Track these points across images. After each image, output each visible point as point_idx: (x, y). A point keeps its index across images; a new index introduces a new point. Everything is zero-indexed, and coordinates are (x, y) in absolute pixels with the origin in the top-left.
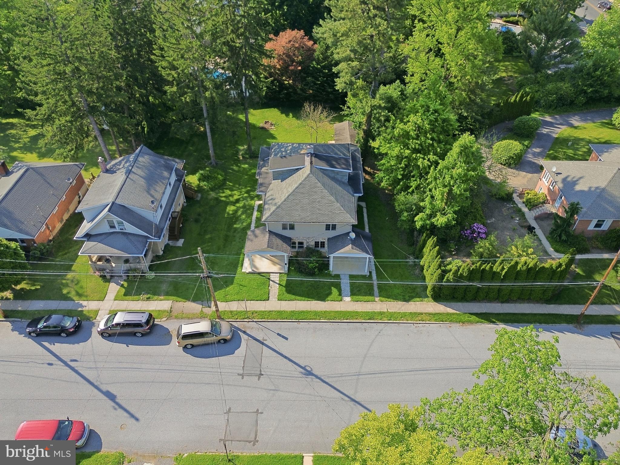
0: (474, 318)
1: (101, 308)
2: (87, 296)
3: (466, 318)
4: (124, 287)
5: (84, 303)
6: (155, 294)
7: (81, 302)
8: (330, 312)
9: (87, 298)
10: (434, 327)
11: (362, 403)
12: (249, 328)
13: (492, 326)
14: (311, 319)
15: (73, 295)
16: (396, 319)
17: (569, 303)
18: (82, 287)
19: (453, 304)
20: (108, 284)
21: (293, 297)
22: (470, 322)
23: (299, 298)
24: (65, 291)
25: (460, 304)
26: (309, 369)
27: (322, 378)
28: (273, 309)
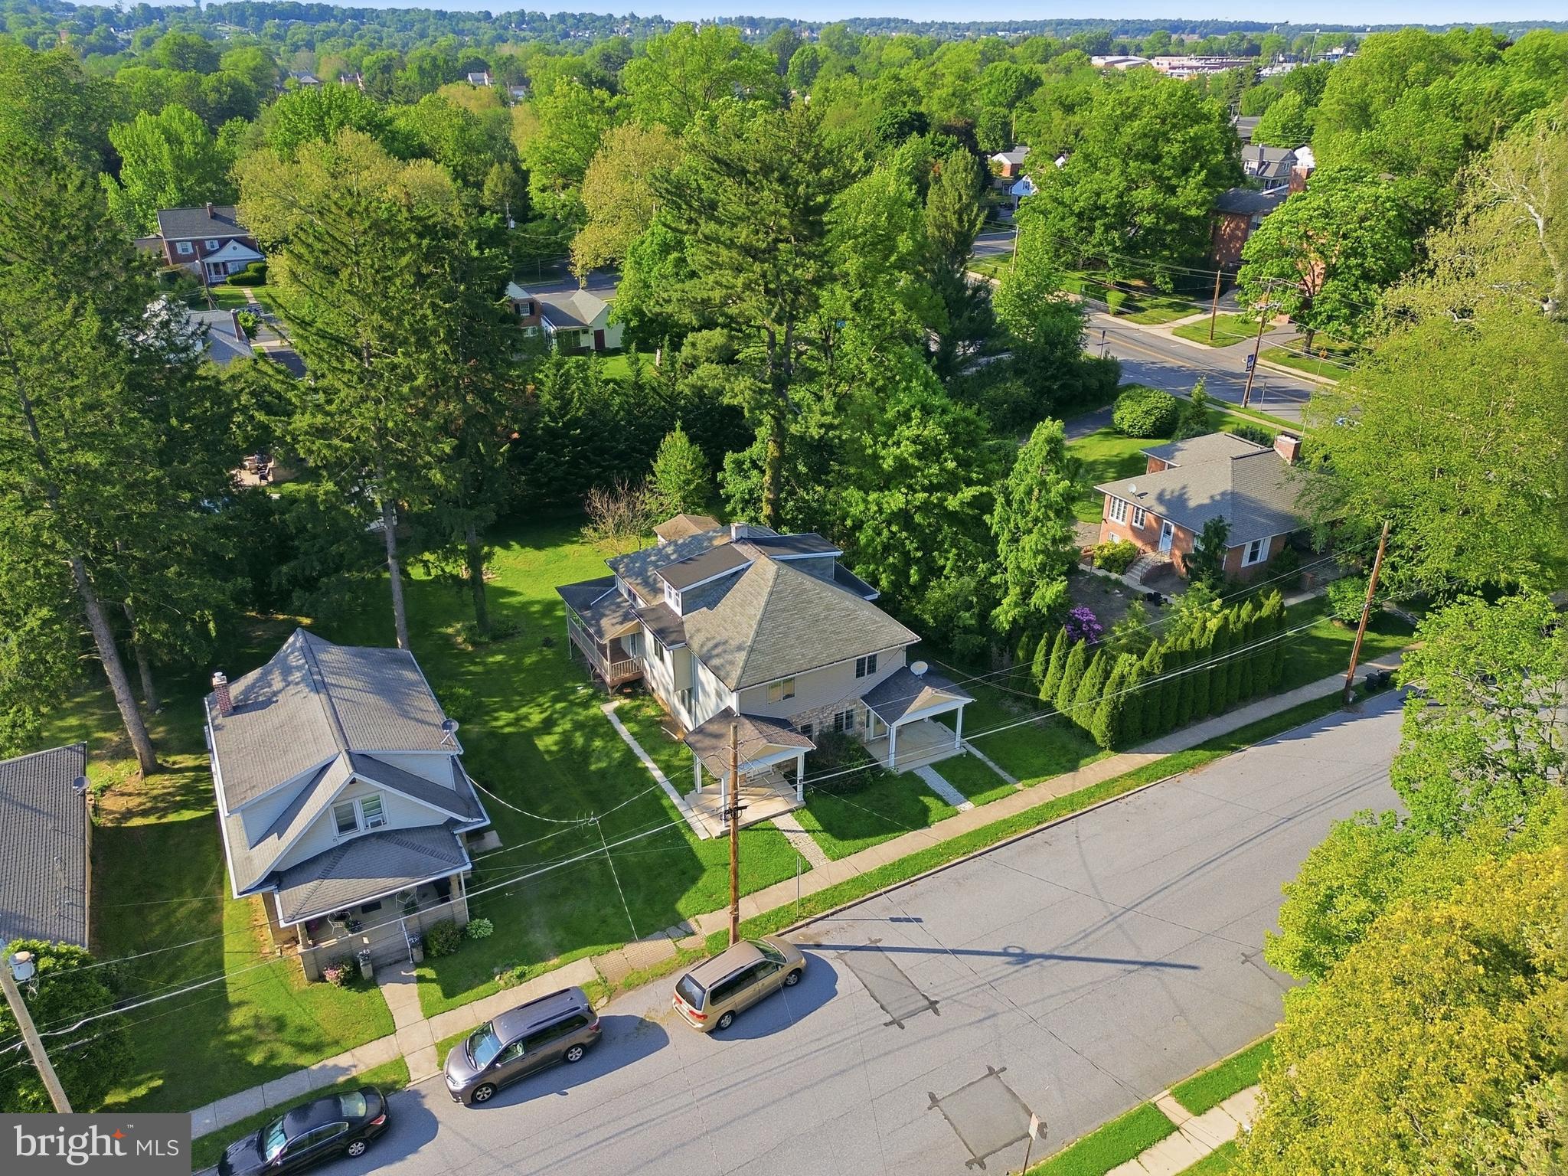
0: (1201, 754)
1: (405, 1050)
2: (337, 1043)
3: (1189, 757)
4: (432, 981)
5: (344, 1060)
6: (531, 962)
7: (330, 1062)
8: (956, 841)
9: (338, 1044)
10: (1155, 792)
11: (1166, 960)
12: (818, 934)
13: (1237, 755)
14: (932, 867)
15: (287, 1055)
16: (1082, 805)
17: (1308, 682)
18: (302, 1030)
19: (1151, 745)
20: (373, 992)
21: (859, 842)
22: (1202, 763)
23: (872, 840)
24: (256, 1058)
25: (1160, 741)
26: (1018, 951)
27: (1056, 953)
28: (840, 881)
